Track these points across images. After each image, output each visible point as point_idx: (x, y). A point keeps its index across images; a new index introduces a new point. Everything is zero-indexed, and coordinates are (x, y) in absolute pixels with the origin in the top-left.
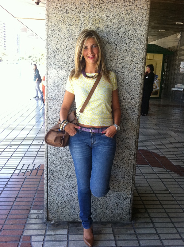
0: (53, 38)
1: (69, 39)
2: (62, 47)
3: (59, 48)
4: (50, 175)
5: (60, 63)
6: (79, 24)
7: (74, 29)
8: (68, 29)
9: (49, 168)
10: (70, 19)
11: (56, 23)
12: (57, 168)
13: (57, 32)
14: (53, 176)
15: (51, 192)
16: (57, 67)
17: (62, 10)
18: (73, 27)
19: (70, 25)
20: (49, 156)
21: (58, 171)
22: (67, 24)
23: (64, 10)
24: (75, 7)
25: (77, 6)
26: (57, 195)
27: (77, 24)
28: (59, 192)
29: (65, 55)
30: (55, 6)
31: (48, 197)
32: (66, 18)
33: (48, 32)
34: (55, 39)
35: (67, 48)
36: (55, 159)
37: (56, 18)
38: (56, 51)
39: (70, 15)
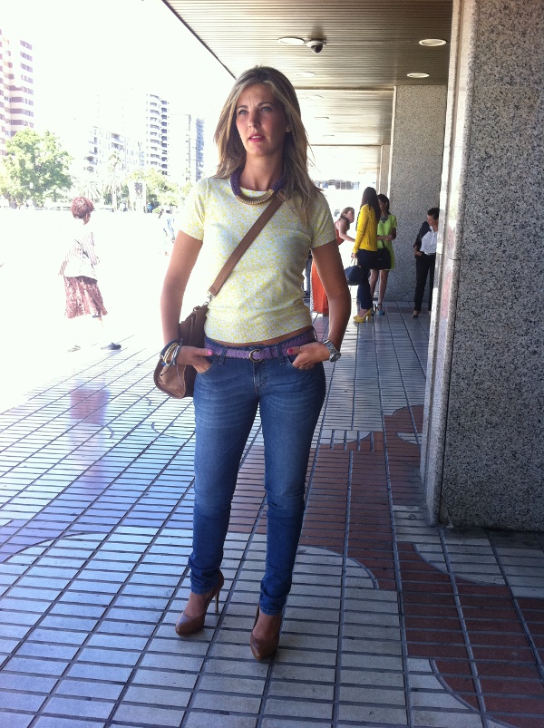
0: (481, 135)
1: (514, 135)
2: (498, 152)
3: (492, 153)
4: (453, 421)
5: (491, 184)
6: (536, 107)
7: (524, 116)
8: (512, 115)
9: (450, 406)
10: (518, 96)
11: (489, 105)
12: (468, 406)
13: (490, 122)
14: (459, 424)
15: (451, 459)
16: (485, 191)
17: (502, 79)
18: (524, 112)
19: (517, 107)
20: (453, 380)
21: (469, 412)
22: (512, 105)
23: (507, 79)
24: (530, 72)
25: (533, 69)
26: (464, 466)
27: (532, 106)
28: (468, 460)
29: (503, 169)
30: (489, 71)
31: (445, 470)
32: (510, 95)
33: (472, 123)
34: (484, 136)
35: (509, 154)
36: (465, 386)
37: (489, 95)
38: (485, 160)
39: (517, 87)
